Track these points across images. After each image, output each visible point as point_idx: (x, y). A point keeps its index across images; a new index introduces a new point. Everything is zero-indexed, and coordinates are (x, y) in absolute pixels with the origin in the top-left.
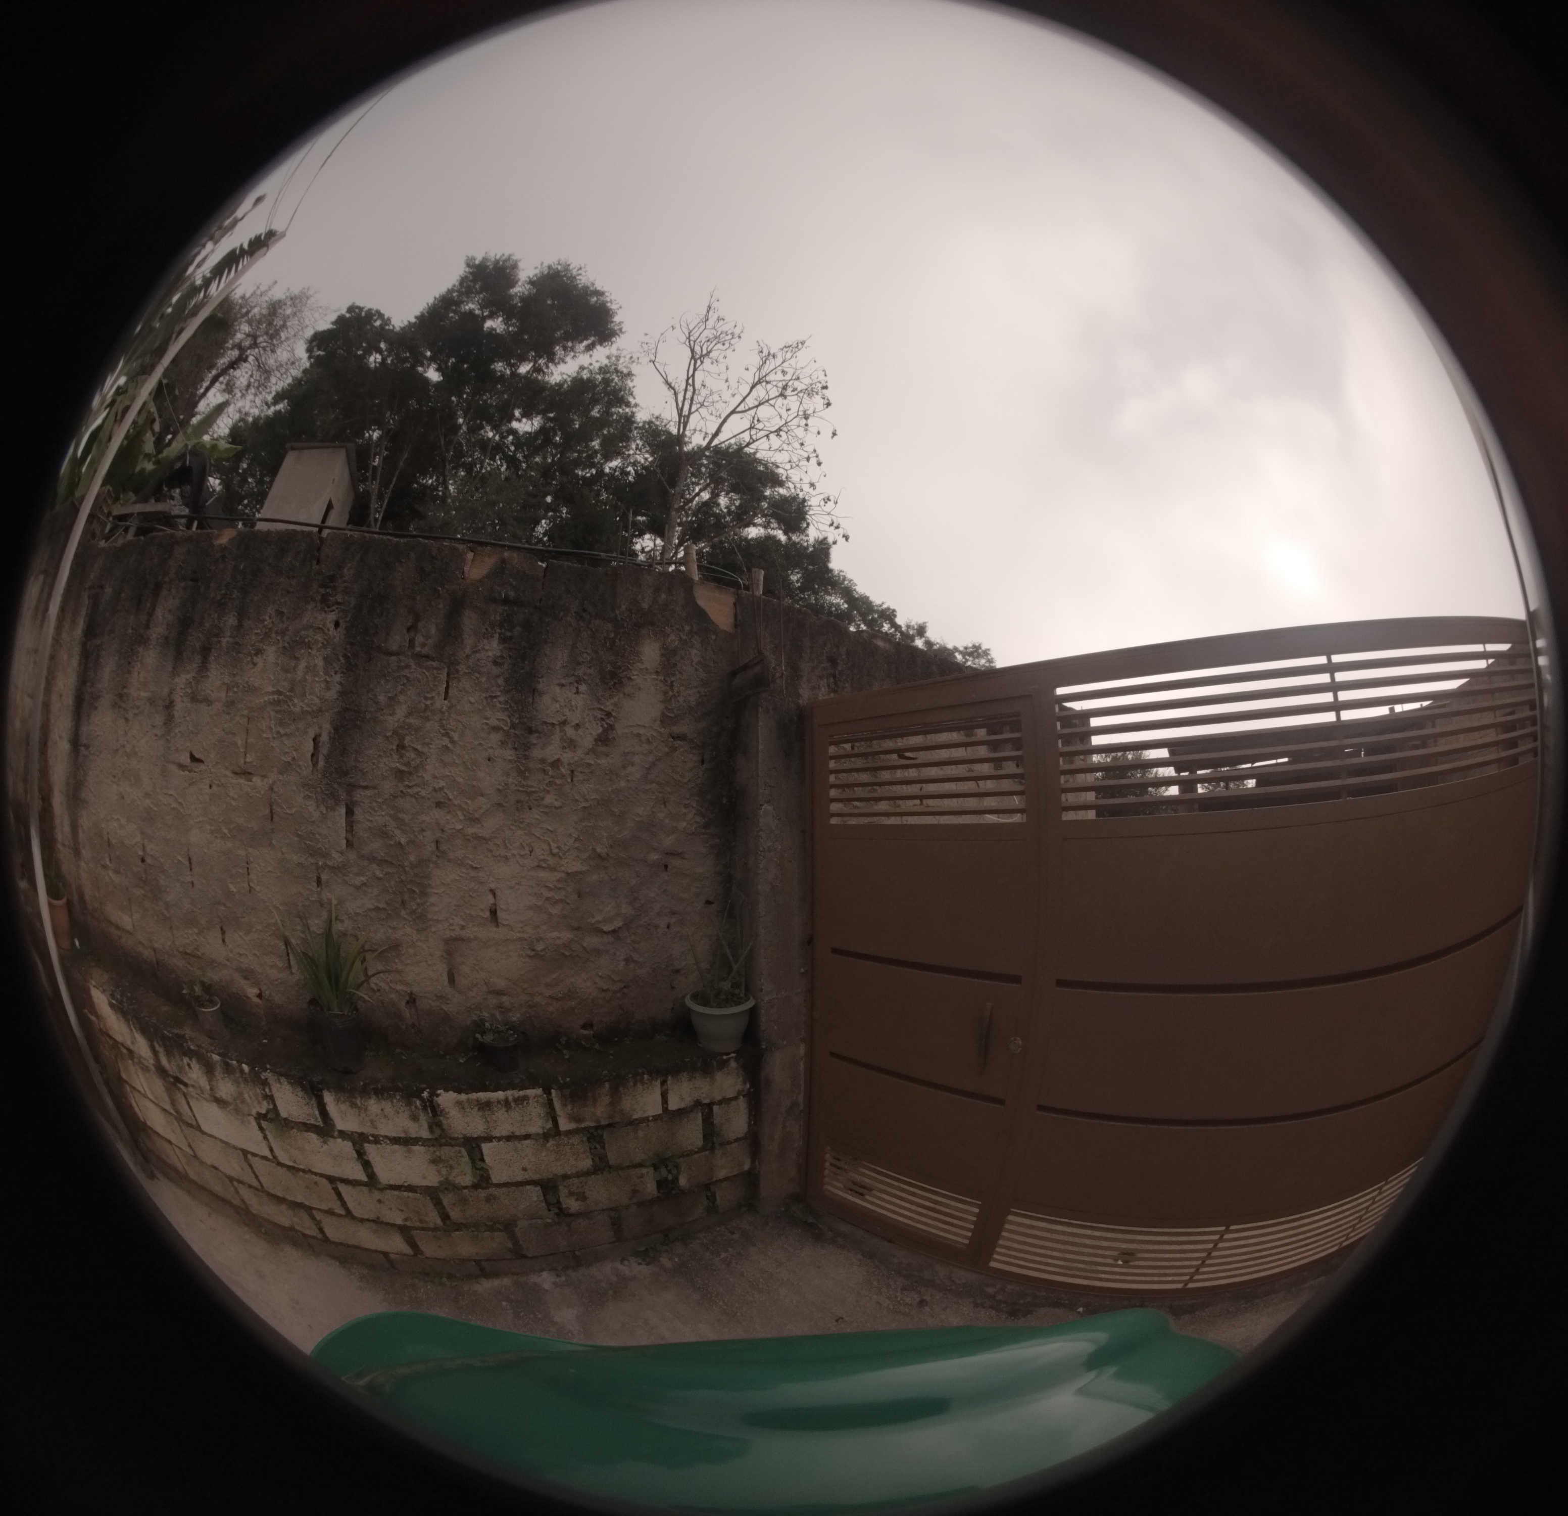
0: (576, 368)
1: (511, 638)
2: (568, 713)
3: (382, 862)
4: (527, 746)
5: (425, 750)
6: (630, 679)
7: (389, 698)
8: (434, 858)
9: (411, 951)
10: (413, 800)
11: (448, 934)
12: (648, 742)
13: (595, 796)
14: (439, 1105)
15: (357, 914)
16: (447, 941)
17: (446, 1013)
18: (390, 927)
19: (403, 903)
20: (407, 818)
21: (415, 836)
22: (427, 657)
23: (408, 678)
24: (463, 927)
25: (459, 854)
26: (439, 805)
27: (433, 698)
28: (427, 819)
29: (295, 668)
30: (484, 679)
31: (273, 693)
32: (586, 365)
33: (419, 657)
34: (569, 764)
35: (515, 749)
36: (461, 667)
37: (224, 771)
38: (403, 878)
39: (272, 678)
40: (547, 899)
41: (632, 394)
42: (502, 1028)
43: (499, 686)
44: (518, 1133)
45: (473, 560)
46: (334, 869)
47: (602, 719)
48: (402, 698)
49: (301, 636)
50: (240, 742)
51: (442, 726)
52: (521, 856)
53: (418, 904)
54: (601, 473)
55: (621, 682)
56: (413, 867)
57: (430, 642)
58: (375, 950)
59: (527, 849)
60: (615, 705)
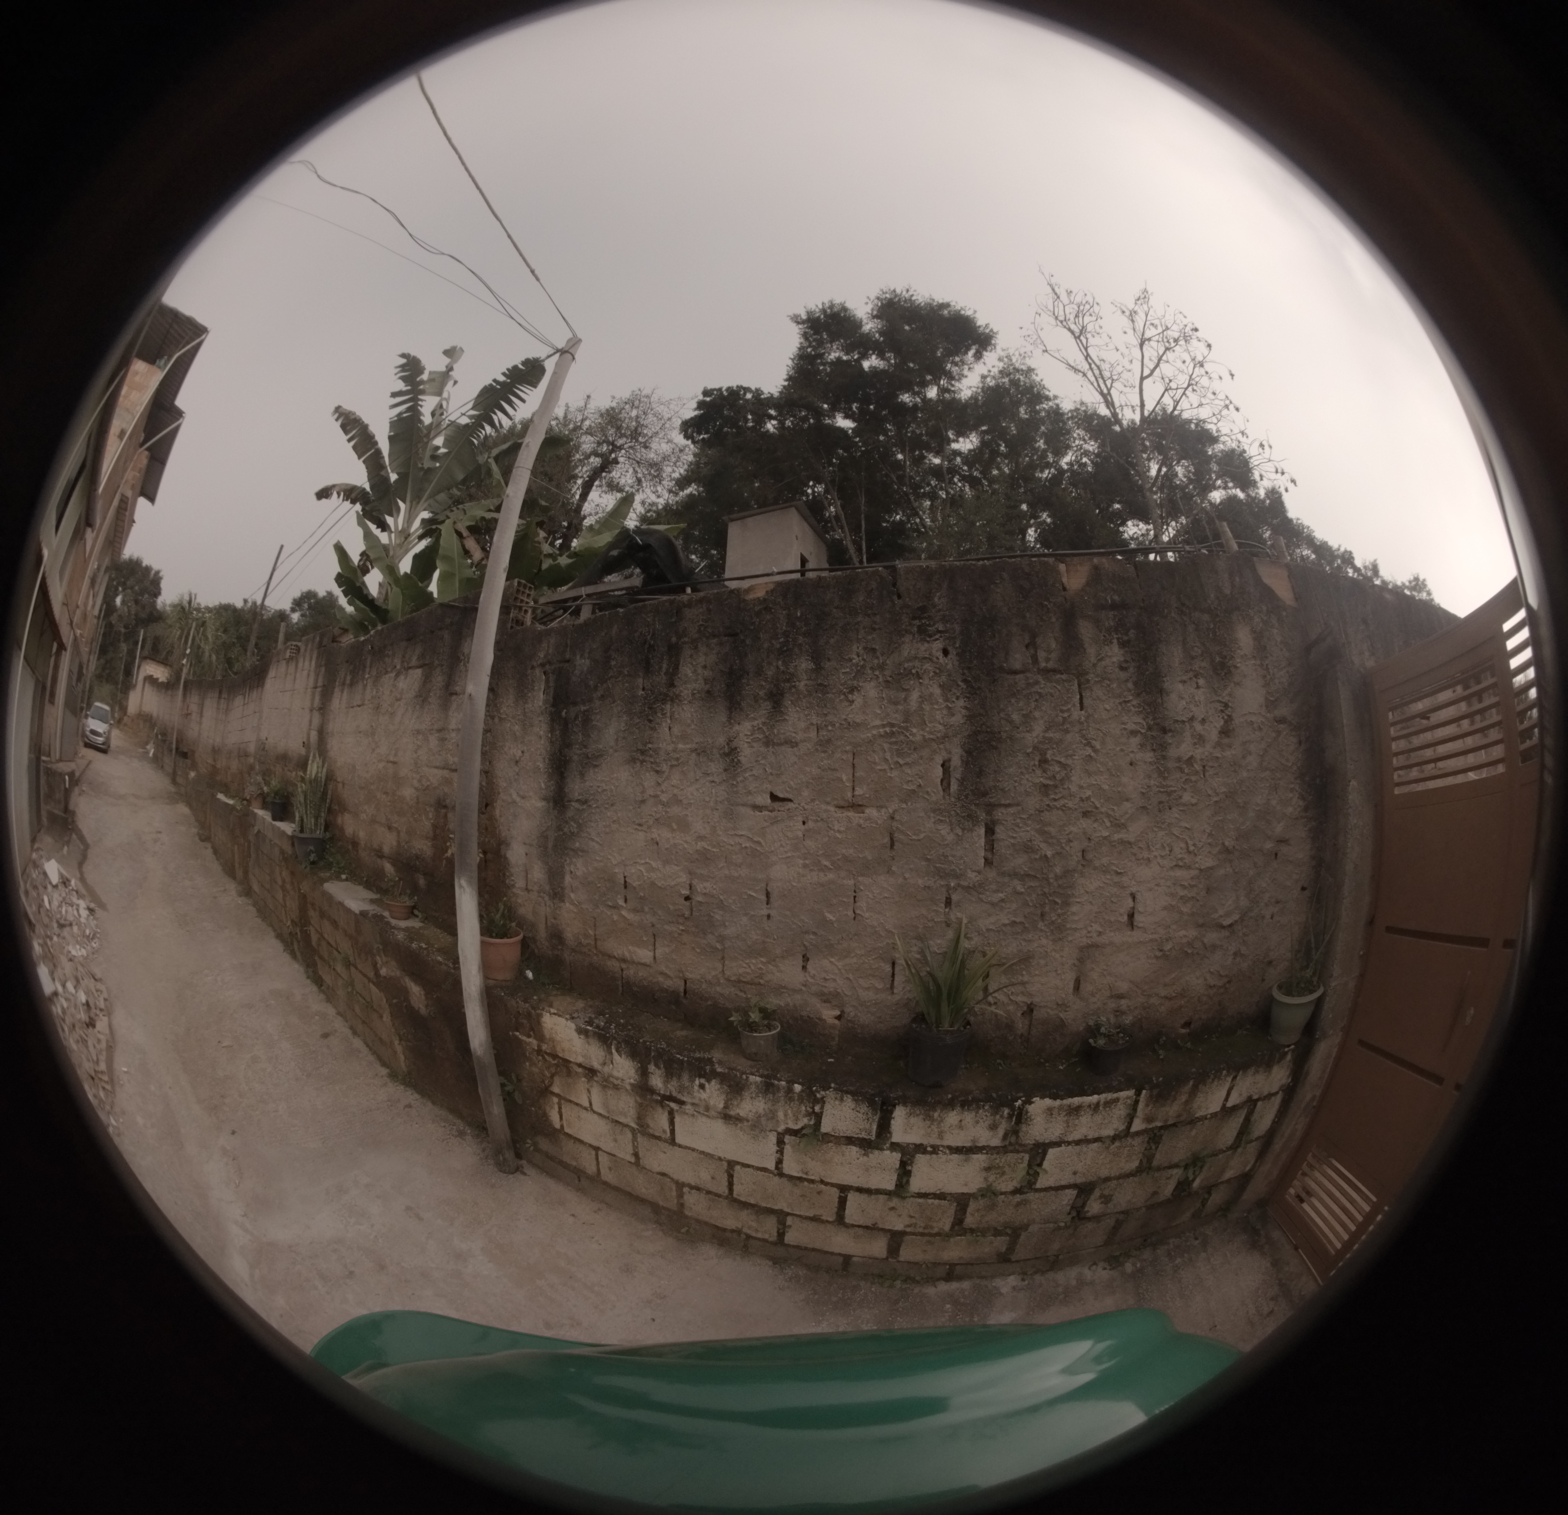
0: (979, 379)
1: (1129, 641)
2: (1194, 709)
3: (1024, 877)
4: (1163, 747)
5: (1069, 762)
6: (1236, 667)
7: (1024, 715)
8: (1080, 867)
9: (1042, 962)
10: (1060, 812)
11: (1085, 941)
12: (1260, 729)
13: (1223, 789)
14: (1027, 1112)
15: (988, 930)
16: (1082, 949)
17: (1062, 1019)
18: (1025, 940)
19: (1042, 915)
20: (1053, 830)
21: (1062, 848)
22: (1054, 671)
23: (1040, 694)
24: (1100, 934)
25: (1105, 861)
26: (1086, 814)
27: (1069, 710)
28: (1074, 829)
29: (905, 699)
30: (1114, 685)
31: (883, 726)
32: (986, 373)
33: (1046, 672)
34: (1202, 760)
35: (1154, 750)
36: (1090, 677)
37: (824, 807)
38: (1046, 890)
39: (879, 712)
40: (1182, 897)
41: (1044, 388)
42: (1113, 1031)
43: (1130, 690)
44: (1090, 1137)
45: (1067, 571)
46: (967, 889)
47: (1222, 711)
48: (1037, 714)
49: (905, 669)
50: (844, 778)
51: (1083, 736)
52: (1162, 857)
53: (1059, 915)
54: (1061, 472)
55: (1230, 672)
56: (1057, 878)
57: (1053, 656)
58: (1004, 964)
59: (1167, 849)
60: (1230, 695)
